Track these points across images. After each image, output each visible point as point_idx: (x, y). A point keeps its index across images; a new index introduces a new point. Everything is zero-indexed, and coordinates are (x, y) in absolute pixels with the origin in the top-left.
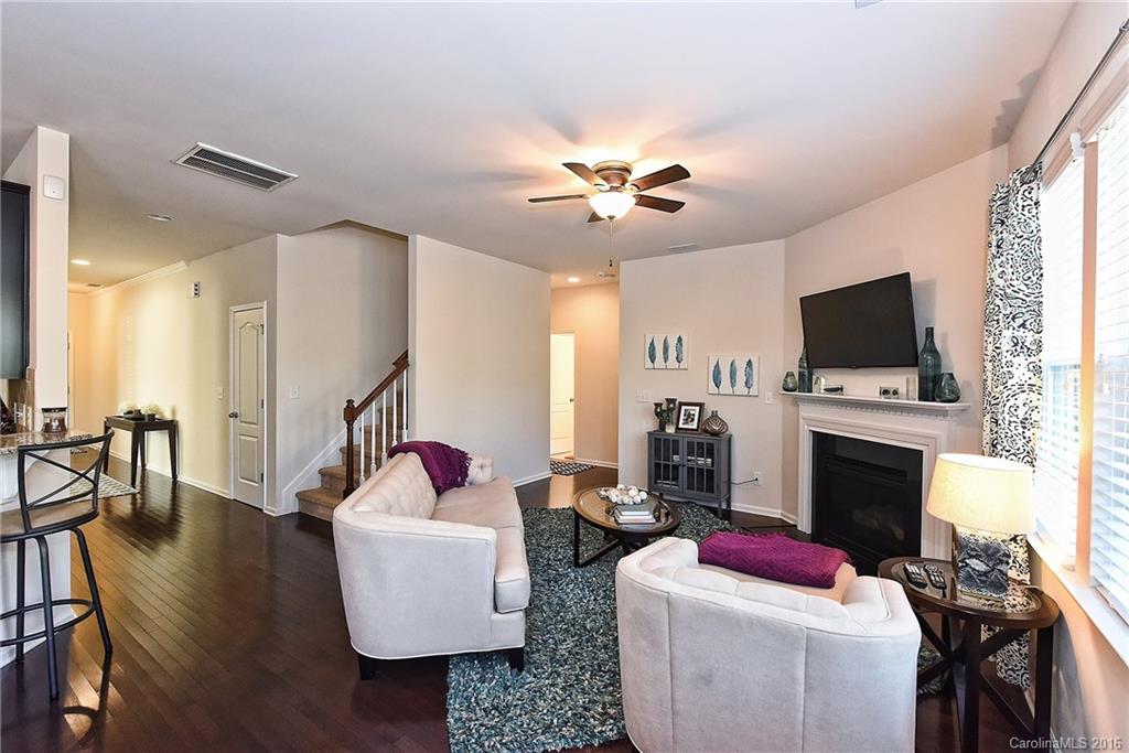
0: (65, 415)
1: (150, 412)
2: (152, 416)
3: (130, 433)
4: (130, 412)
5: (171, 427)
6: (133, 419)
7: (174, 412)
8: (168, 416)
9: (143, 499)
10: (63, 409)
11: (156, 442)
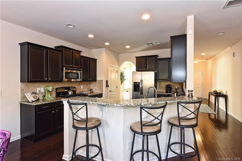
0: (193, 93)
1: (219, 92)
2: (220, 93)
3: (214, 97)
4: (215, 91)
5: (226, 97)
6: (215, 93)
7: (226, 92)
8: (225, 93)
9: (218, 116)
10: (192, 91)
11: (222, 100)
